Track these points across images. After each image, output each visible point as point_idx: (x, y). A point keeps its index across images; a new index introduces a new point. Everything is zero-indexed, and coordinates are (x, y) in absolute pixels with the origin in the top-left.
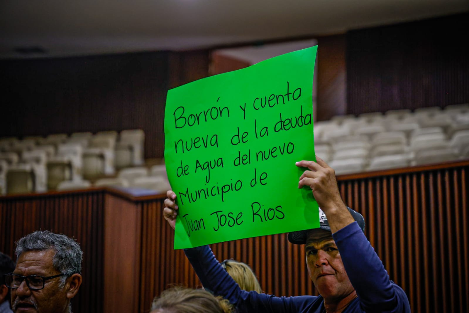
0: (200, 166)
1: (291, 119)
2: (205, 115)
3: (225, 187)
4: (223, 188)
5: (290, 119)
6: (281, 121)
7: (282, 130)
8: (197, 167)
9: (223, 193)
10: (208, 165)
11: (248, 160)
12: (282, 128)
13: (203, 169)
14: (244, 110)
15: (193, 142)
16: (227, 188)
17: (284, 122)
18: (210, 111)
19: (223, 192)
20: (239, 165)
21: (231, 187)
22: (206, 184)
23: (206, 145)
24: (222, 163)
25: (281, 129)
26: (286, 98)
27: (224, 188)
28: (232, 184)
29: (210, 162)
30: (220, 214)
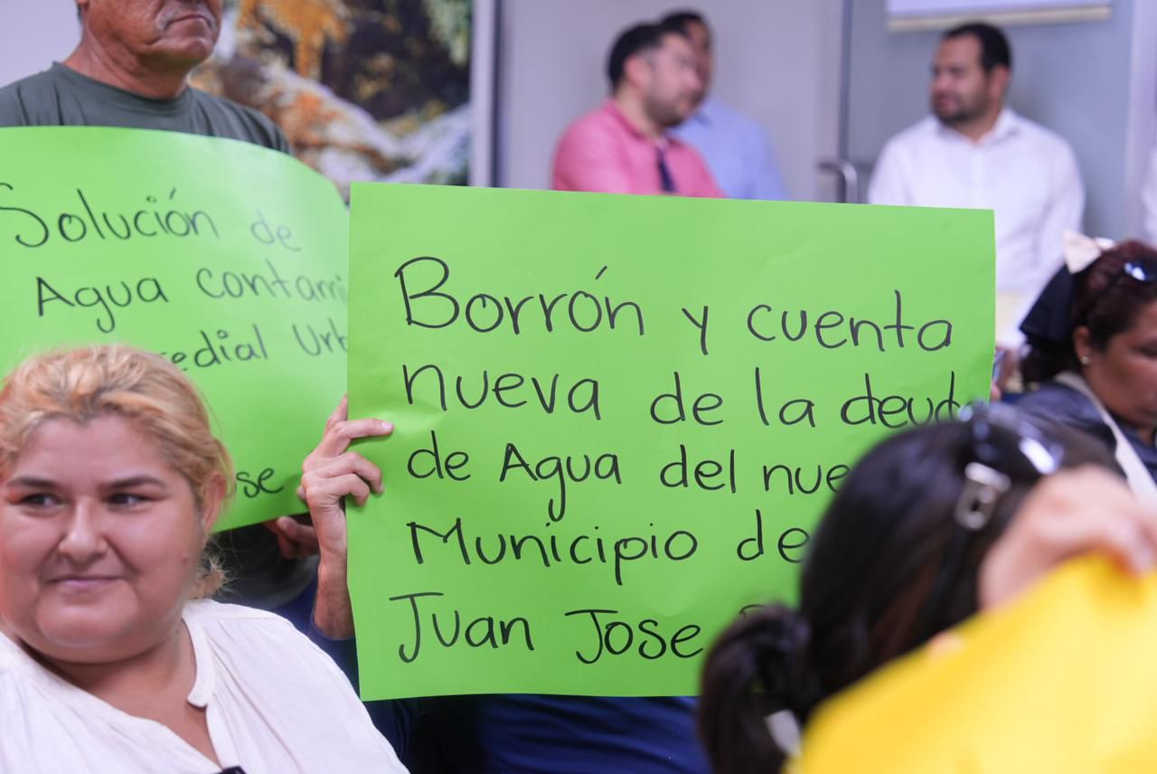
0: (524, 464)
1: (911, 400)
2: (547, 312)
3: (629, 543)
4: (622, 546)
5: (907, 400)
6: (870, 398)
7: (874, 422)
8: (506, 467)
9: (621, 560)
10: (559, 467)
11: (724, 477)
12: (872, 416)
13: (536, 475)
14: (704, 327)
15: (492, 386)
16: (634, 548)
17: (881, 404)
18: (566, 301)
19: (618, 556)
20: (682, 485)
21: (651, 546)
22: (548, 524)
23: (548, 403)
24: (615, 468)
25: (869, 421)
26: (890, 336)
27: (625, 547)
28: (654, 538)
29: (569, 459)
30: (604, 620)
